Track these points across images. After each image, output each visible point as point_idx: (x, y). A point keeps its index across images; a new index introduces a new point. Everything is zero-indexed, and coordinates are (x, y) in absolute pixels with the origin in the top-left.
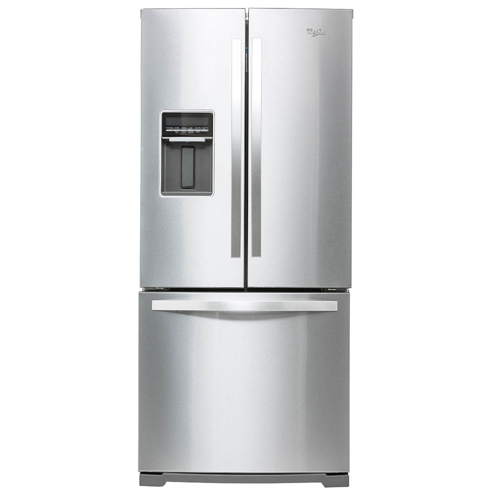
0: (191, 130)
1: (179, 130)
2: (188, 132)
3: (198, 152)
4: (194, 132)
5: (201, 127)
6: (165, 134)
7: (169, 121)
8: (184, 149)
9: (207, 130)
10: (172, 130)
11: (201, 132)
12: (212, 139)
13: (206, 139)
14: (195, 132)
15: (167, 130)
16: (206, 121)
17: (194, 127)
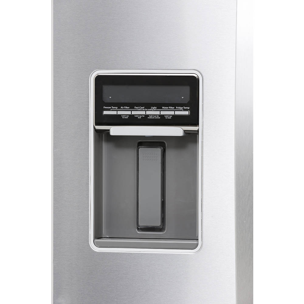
0: (153, 113)
1: (129, 113)
2: (147, 116)
3: (171, 154)
4: (160, 116)
5: (175, 105)
6: (100, 119)
7: (110, 94)
8: (142, 150)
9: (187, 113)
10: (114, 113)
11: (174, 116)
12: (198, 131)
13: (185, 131)
14: (162, 116)
15: (105, 113)
16: (184, 93)
17: (159, 106)
